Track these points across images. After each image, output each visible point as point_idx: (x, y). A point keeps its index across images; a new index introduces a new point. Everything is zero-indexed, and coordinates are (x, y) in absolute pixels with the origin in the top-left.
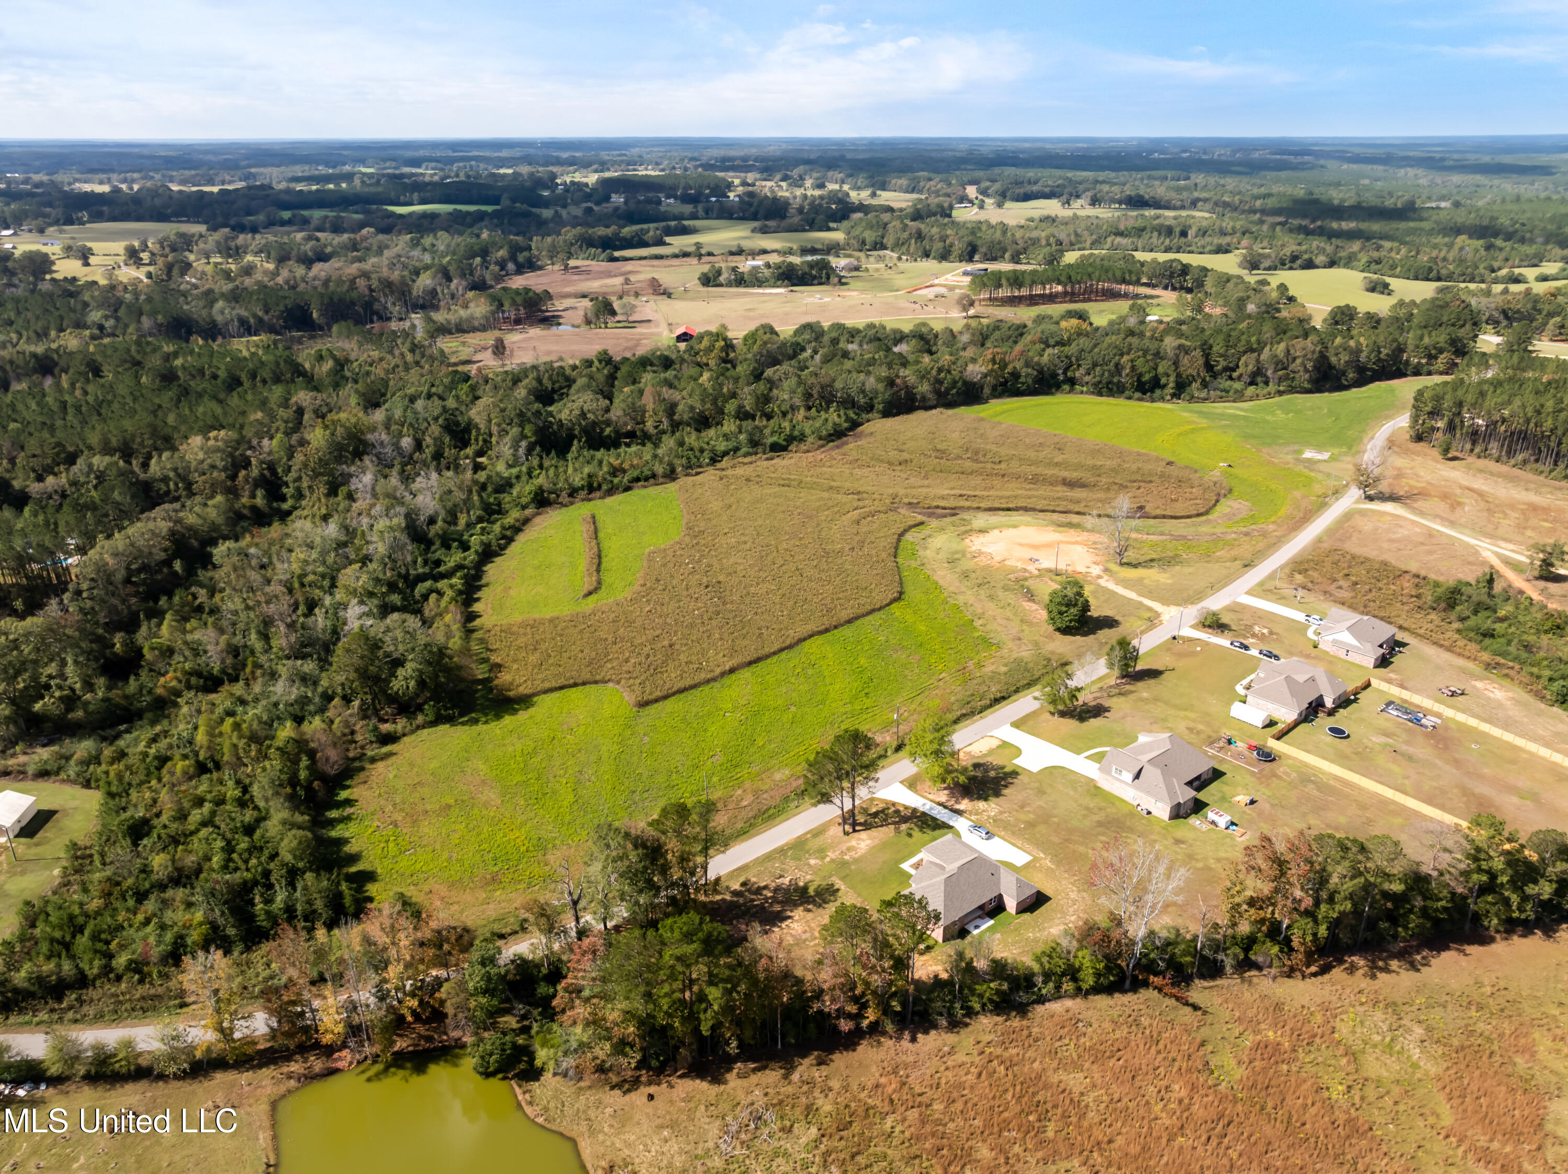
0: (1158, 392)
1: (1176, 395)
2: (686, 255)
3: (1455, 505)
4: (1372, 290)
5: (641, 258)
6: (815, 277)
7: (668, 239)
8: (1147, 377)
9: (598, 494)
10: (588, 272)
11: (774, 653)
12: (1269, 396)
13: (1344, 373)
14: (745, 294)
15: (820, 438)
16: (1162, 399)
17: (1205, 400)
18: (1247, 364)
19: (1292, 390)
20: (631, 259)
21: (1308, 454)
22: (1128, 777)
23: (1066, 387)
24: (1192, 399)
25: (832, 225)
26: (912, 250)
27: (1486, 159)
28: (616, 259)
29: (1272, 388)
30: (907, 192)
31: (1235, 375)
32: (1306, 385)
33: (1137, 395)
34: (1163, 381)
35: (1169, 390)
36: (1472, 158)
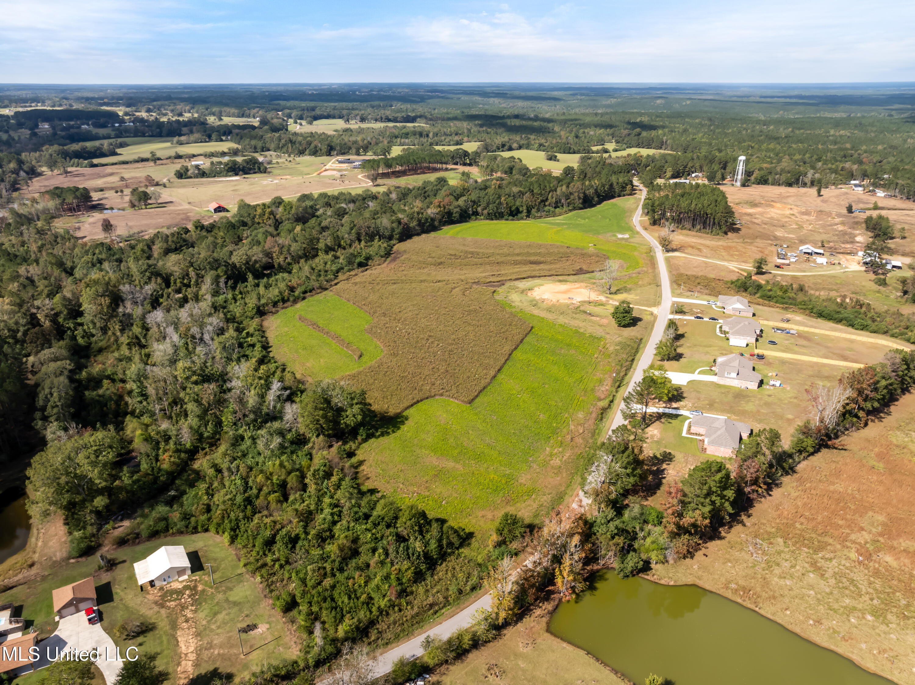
0: (520, 215)
1: (528, 216)
2: (143, 160)
3: (699, 250)
4: (550, 159)
5: (113, 164)
6: (250, 169)
7: (119, 151)
8: (513, 209)
9: (289, 303)
10: (83, 175)
11: (504, 364)
12: (566, 212)
13: (593, 198)
14: (216, 182)
15: (382, 257)
16: (522, 219)
17: (541, 217)
18: (552, 199)
19: (574, 209)
20: (106, 165)
21: (620, 236)
22: (734, 375)
23: (473, 217)
24: (535, 218)
25: (224, 138)
26: (290, 150)
27: (523, 94)
28: (96, 166)
29: (565, 208)
30: (239, 117)
31: (547, 203)
32: (581, 206)
33: (511, 218)
34: (521, 209)
35: (524, 214)
36: (517, 93)
